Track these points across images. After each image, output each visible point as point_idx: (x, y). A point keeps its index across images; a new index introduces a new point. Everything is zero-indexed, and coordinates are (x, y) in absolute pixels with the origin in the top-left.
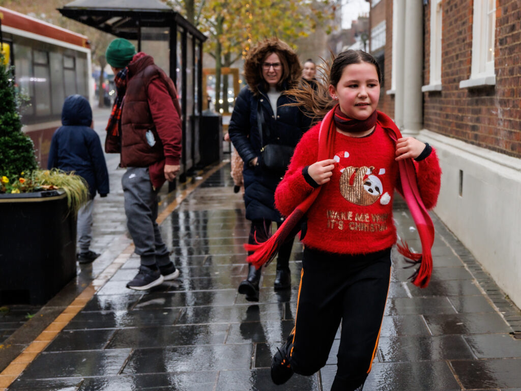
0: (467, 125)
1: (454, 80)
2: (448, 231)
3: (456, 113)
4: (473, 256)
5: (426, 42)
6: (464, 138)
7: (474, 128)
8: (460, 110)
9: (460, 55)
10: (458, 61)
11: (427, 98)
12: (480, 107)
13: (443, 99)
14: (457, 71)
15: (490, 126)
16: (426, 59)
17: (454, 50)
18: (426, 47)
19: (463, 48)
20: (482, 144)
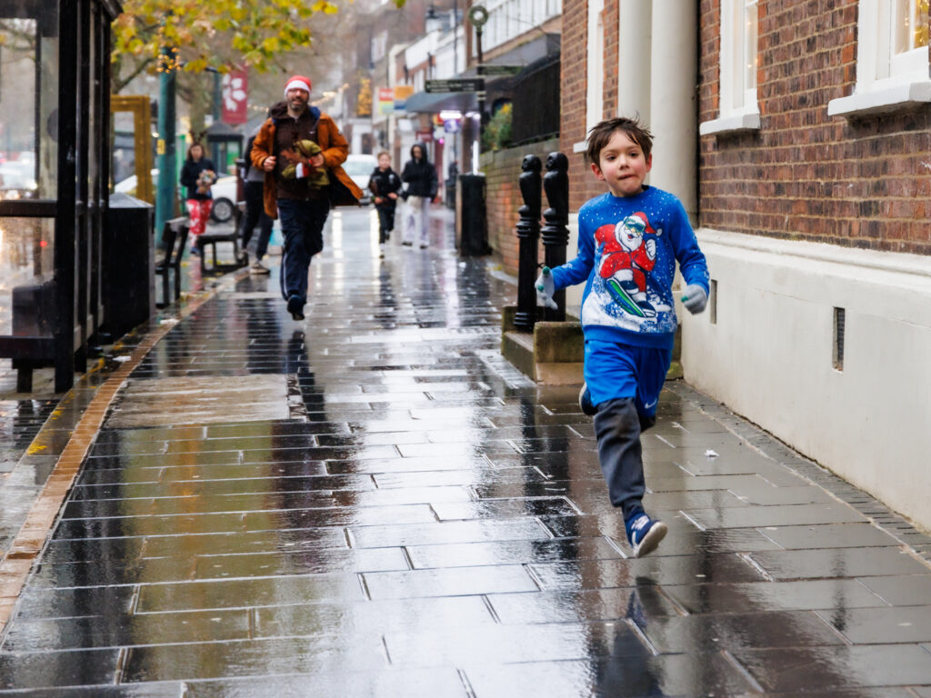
0: (844, 205)
1: (803, 101)
2: (799, 456)
3: (809, 178)
4: (884, 504)
5: (705, 16)
6: (837, 237)
7: (865, 209)
8: (819, 172)
9: (818, 40)
10: (812, 54)
11: (710, 152)
12: (883, 157)
13: (765, 148)
14: (811, 78)
15: (919, 198)
16: (707, 56)
17: (802, 30)
18: (707, 28)
19: (827, 24)
20: (895, 244)
